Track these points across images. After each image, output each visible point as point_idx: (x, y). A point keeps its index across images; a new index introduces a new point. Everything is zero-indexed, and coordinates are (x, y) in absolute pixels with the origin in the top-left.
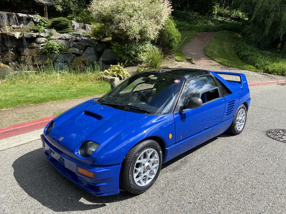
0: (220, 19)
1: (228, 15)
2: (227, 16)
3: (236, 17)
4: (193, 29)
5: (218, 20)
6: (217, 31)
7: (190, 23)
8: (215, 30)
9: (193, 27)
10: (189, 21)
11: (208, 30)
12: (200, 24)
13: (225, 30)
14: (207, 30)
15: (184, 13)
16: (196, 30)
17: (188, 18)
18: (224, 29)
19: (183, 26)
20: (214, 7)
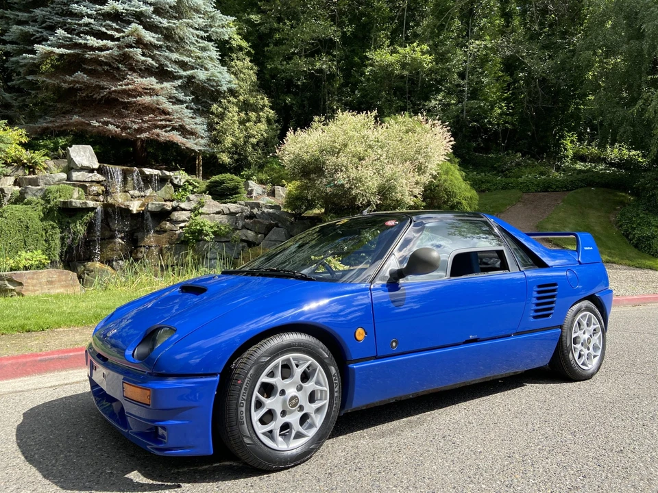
0: (579, 166)
1: (599, 157)
2: (597, 159)
3: (621, 161)
4: (513, 188)
5: (575, 169)
6: (573, 190)
7: (506, 176)
8: (565, 187)
9: (512, 183)
10: (502, 172)
11: (549, 187)
12: (528, 176)
13: (593, 187)
14: (547, 188)
15: (492, 157)
16: (520, 189)
17: (499, 166)
18: (590, 183)
19: (488, 182)
20: (562, 144)
